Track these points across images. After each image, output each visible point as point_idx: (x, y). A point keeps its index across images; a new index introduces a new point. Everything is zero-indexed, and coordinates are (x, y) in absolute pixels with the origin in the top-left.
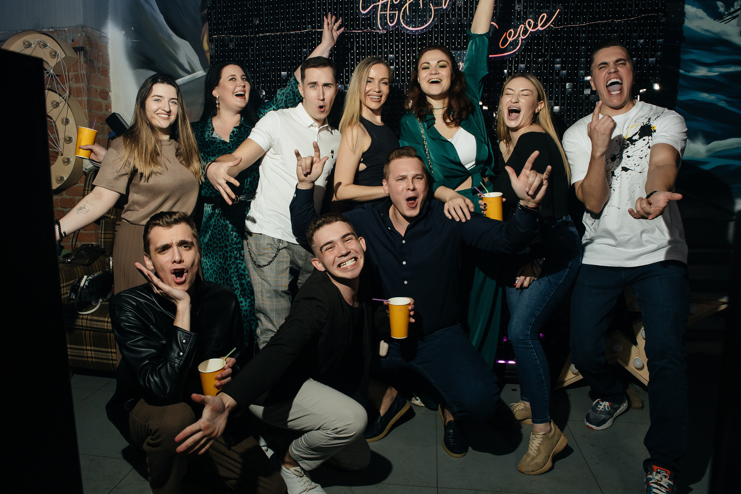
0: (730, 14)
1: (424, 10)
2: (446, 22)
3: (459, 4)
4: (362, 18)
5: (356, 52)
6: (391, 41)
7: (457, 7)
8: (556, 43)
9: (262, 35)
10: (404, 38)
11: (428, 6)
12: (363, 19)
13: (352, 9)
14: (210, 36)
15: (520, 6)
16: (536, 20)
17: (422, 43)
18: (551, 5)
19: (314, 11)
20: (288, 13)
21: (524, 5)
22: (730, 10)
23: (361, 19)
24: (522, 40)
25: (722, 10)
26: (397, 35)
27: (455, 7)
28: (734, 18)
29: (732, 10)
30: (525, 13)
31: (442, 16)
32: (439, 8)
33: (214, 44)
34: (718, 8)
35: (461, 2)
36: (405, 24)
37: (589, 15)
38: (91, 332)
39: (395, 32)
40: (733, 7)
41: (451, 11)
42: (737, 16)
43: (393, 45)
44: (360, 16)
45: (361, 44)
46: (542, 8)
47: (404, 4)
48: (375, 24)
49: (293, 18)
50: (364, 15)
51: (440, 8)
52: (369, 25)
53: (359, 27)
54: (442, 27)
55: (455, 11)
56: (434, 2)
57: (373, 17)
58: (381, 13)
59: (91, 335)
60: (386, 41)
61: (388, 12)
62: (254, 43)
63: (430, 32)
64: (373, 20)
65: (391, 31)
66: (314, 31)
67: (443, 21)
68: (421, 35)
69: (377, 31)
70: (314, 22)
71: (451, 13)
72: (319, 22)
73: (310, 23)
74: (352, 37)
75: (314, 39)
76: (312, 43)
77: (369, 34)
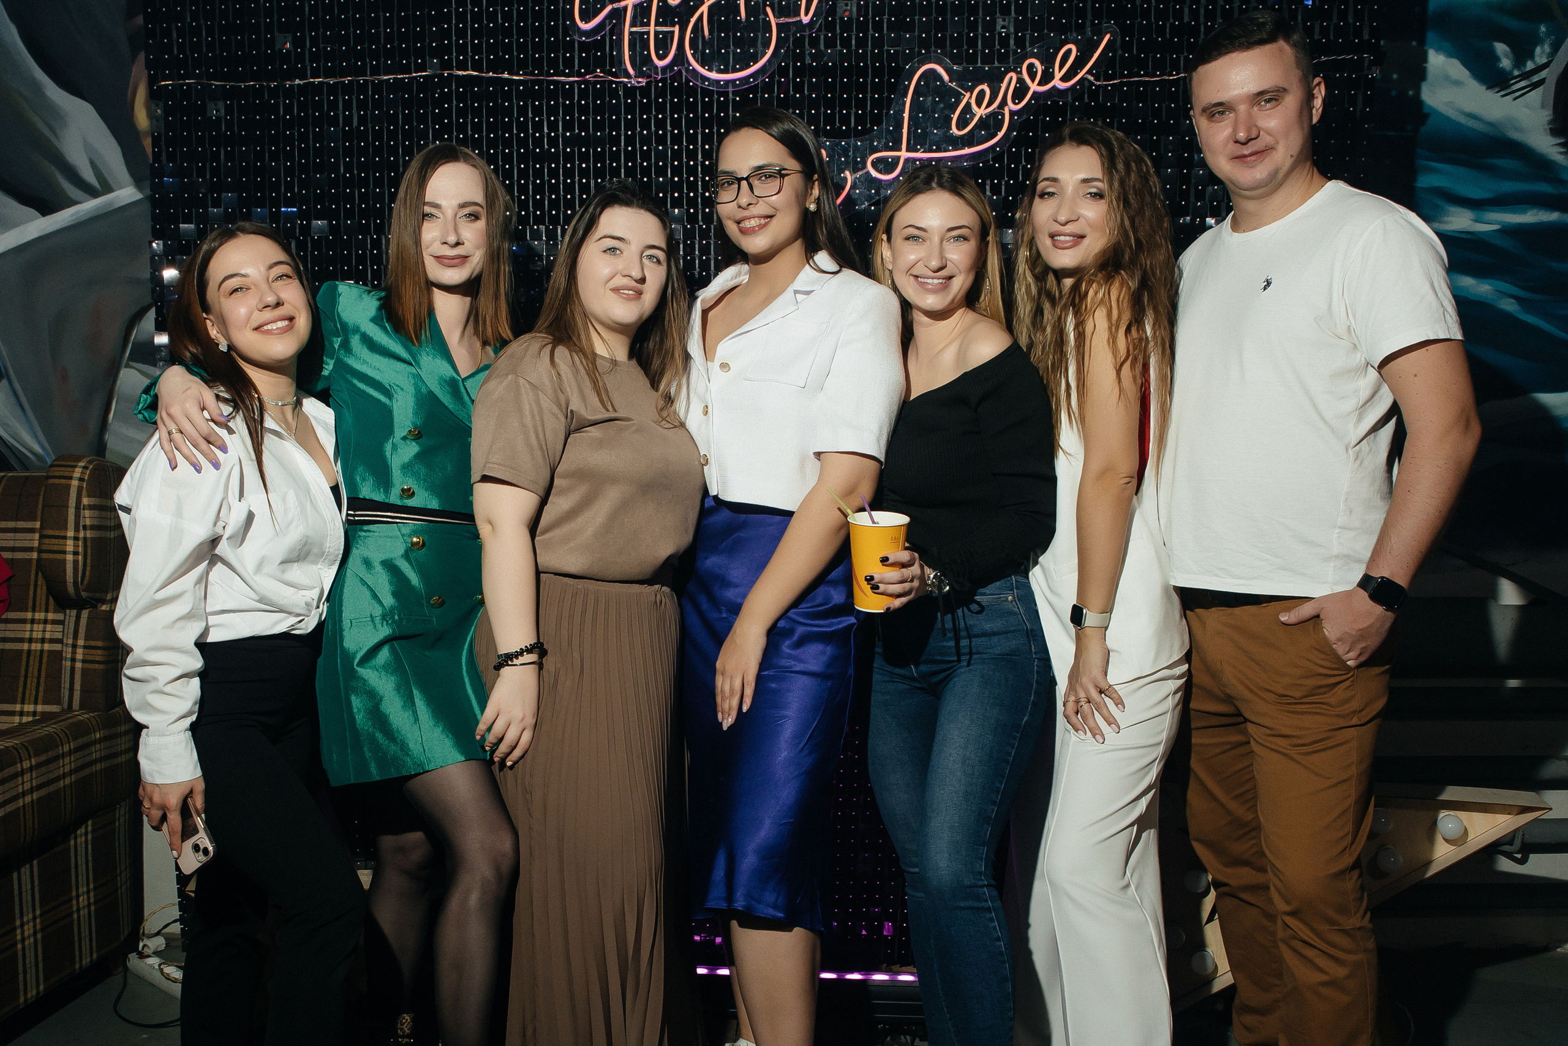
0: (1526, 76)
1: (749, 26)
2: (808, 60)
3: (845, 11)
4: (581, 43)
5: (564, 135)
6: (661, 108)
7: (838, 21)
9: (301, 82)
10: (696, 100)
11: (762, 17)
12: (583, 46)
13: (554, 16)
14: (152, 81)
15: (1006, 23)
16: (1048, 62)
18: (1088, 24)
19: (447, 18)
20: (375, 23)
21: (1016, 19)
23: (576, 45)
24: (1012, 113)
26: (676, 92)
27: (834, 20)
28: (1534, 86)
30: (1020, 43)
31: (799, 43)
32: (791, 20)
33: (161, 104)
35: (849, 8)
36: (697, 61)
37: (1186, 54)
39: (672, 84)
41: (823, 31)
42: (1541, 83)
43: (665, 119)
44: (576, 37)
45: (577, 114)
46: (1063, 29)
47: (697, 8)
48: (615, 61)
49: (389, 38)
50: (587, 33)
51: (794, 20)
52: (600, 63)
53: (571, 68)
54: (798, 72)
55: (833, 31)
56: (776, 5)
57: (611, 39)
58: (634, 29)
60: (645, 109)
61: (652, 29)
62: (277, 104)
63: (768, 88)
64: (611, 50)
65: (661, 80)
66: (446, 75)
67: (801, 57)
68: (743, 94)
69: (621, 80)
70: (448, 50)
71: (822, 37)
72: (462, 50)
73: (434, 53)
74: (552, 95)
75: (446, 97)
76: (442, 108)
77: (598, 86)
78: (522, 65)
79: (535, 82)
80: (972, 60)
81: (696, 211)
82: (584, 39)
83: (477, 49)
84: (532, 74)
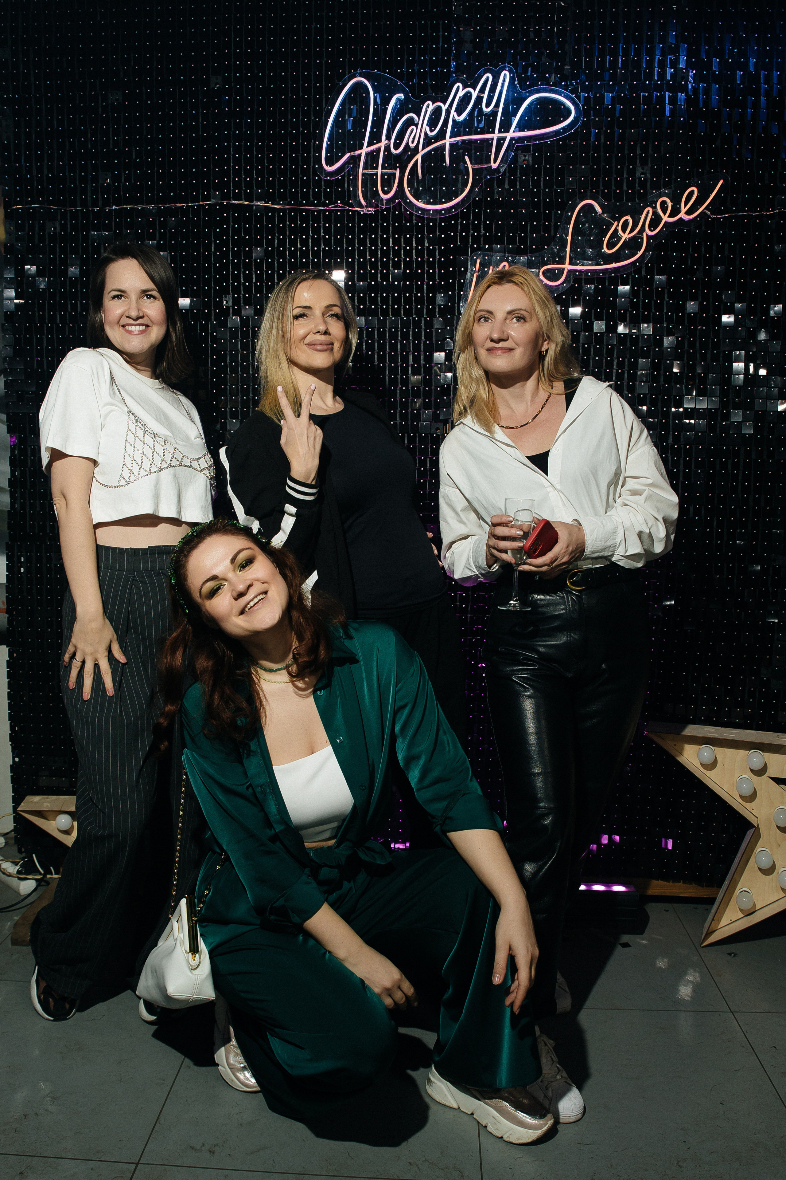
2: (496, 196)
3: (524, 160)
4: (326, 181)
5: (313, 249)
6: (386, 230)
7: (519, 167)
8: (714, 248)
9: (117, 208)
10: (411, 224)
12: (329, 184)
13: (306, 161)
14: (7, 206)
15: (645, 171)
17: (448, 236)
18: (706, 173)
19: (227, 162)
21: (653, 168)
23: (323, 183)
26: (396, 218)
27: (516, 167)
30: (655, 185)
31: (489, 183)
33: (14, 223)
35: (527, 158)
41: (507, 175)
43: (388, 238)
44: (323, 177)
45: (322, 234)
46: (688, 176)
48: (352, 195)
49: (183, 176)
52: (340, 196)
53: (319, 199)
54: (488, 205)
55: (515, 175)
57: (349, 179)
60: (374, 230)
62: (99, 224)
63: (465, 216)
64: (349, 187)
65: (386, 209)
66: (225, 203)
67: (491, 194)
68: (447, 220)
69: (356, 209)
70: (227, 185)
71: (507, 179)
72: (237, 185)
73: (217, 187)
74: (304, 219)
75: (226, 220)
76: (222, 228)
77: (339, 213)
78: (283, 197)
79: (291, 210)
80: (618, 197)
81: (411, 307)
82: (328, 178)
83: (249, 185)
84: (289, 204)
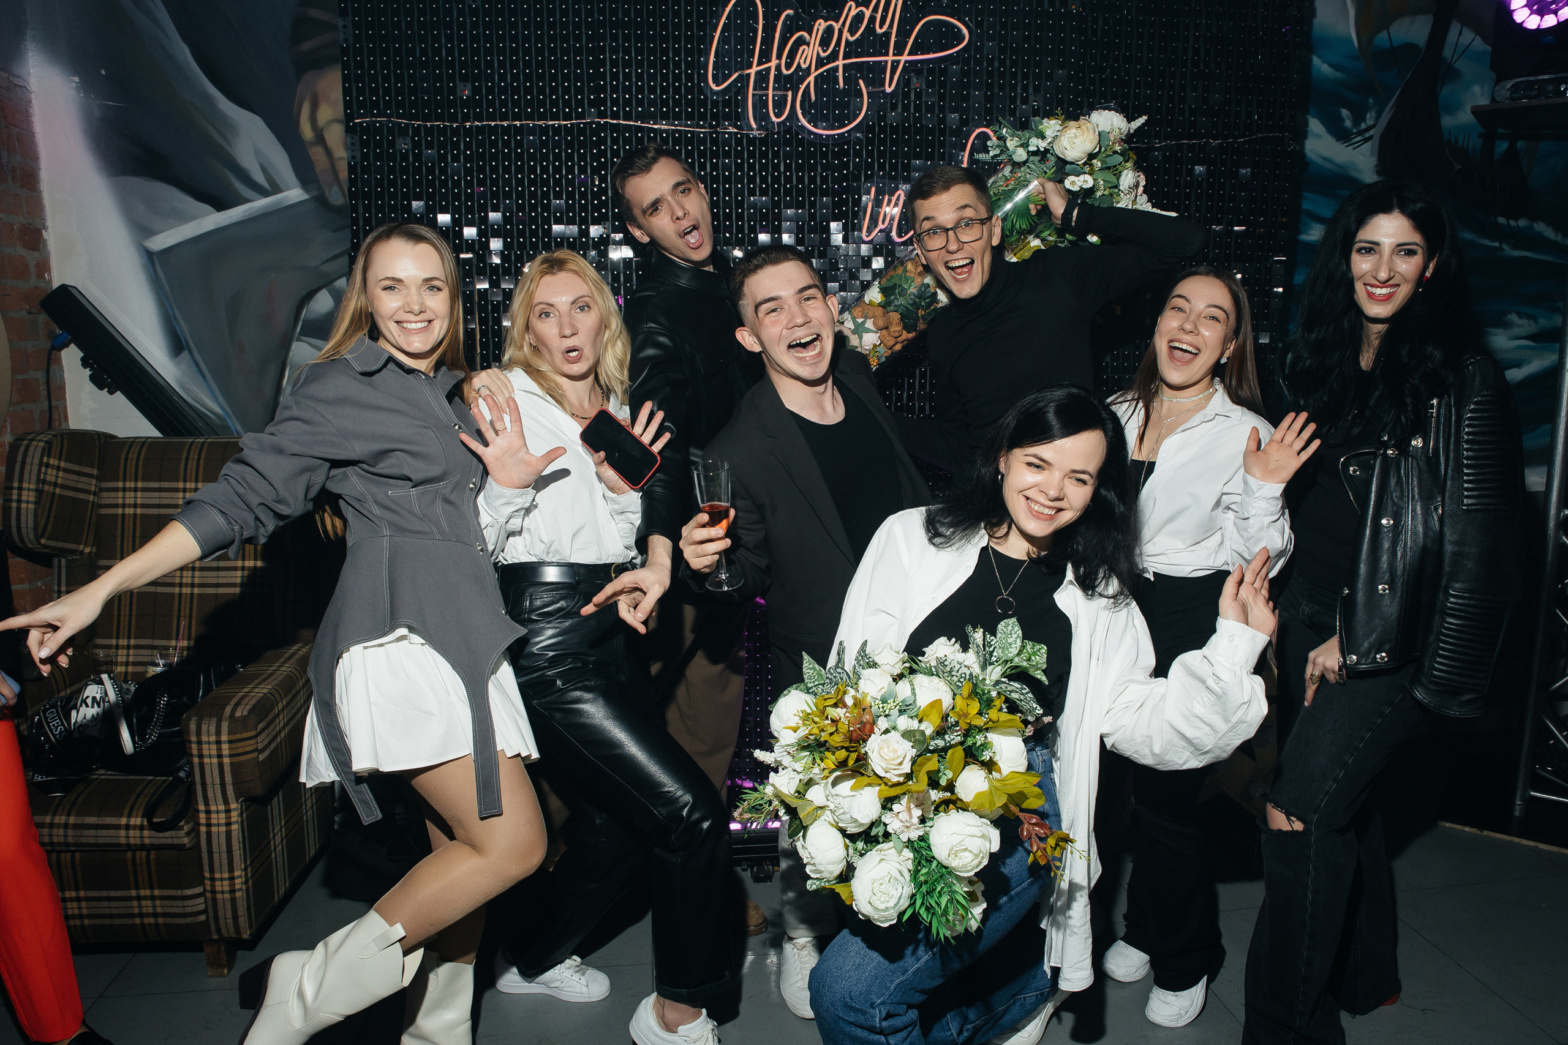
0: (1361, 133)
2: (889, 121)
3: (917, 83)
4: (713, 101)
6: (776, 155)
7: (913, 91)
9: (479, 124)
10: (804, 149)
12: (715, 104)
13: (691, 78)
15: (1039, 100)
19: (603, 77)
21: (1045, 97)
22: (1360, 126)
23: (709, 103)
25: (1348, 123)
26: (788, 142)
27: (909, 91)
28: (1366, 140)
29: (1363, 126)
31: (882, 108)
33: (357, 138)
34: (1343, 120)
35: (920, 81)
38: (78, 855)
39: (785, 136)
40: (1364, 120)
41: (902, 99)
42: (1370, 138)
43: (779, 162)
44: (709, 96)
45: (709, 157)
48: (741, 117)
50: (717, 93)
52: (728, 117)
53: (705, 120)
54: (883, 130)
55: (909, 99)
57: (737, 100)
59: (78, 862)
60: (765, 155)
62: (458, 141)
63: (858, 142)
64: (737, 108)
65: (777, 134)
66: (602, 122)
67: (884, 118)
68: (841, 145)
69: (745, 132)
70: (603, 102)
71: (901, 104)
72: (615, 102)
73: (592, 105)
74: (689, 142)
75: (603, 141)
76: (599, 149)
77: (726, 136)
78: (665, 117)
79: (675, 131)
82: (715, 97)
83: (628, 103)
84: (673, 124)
